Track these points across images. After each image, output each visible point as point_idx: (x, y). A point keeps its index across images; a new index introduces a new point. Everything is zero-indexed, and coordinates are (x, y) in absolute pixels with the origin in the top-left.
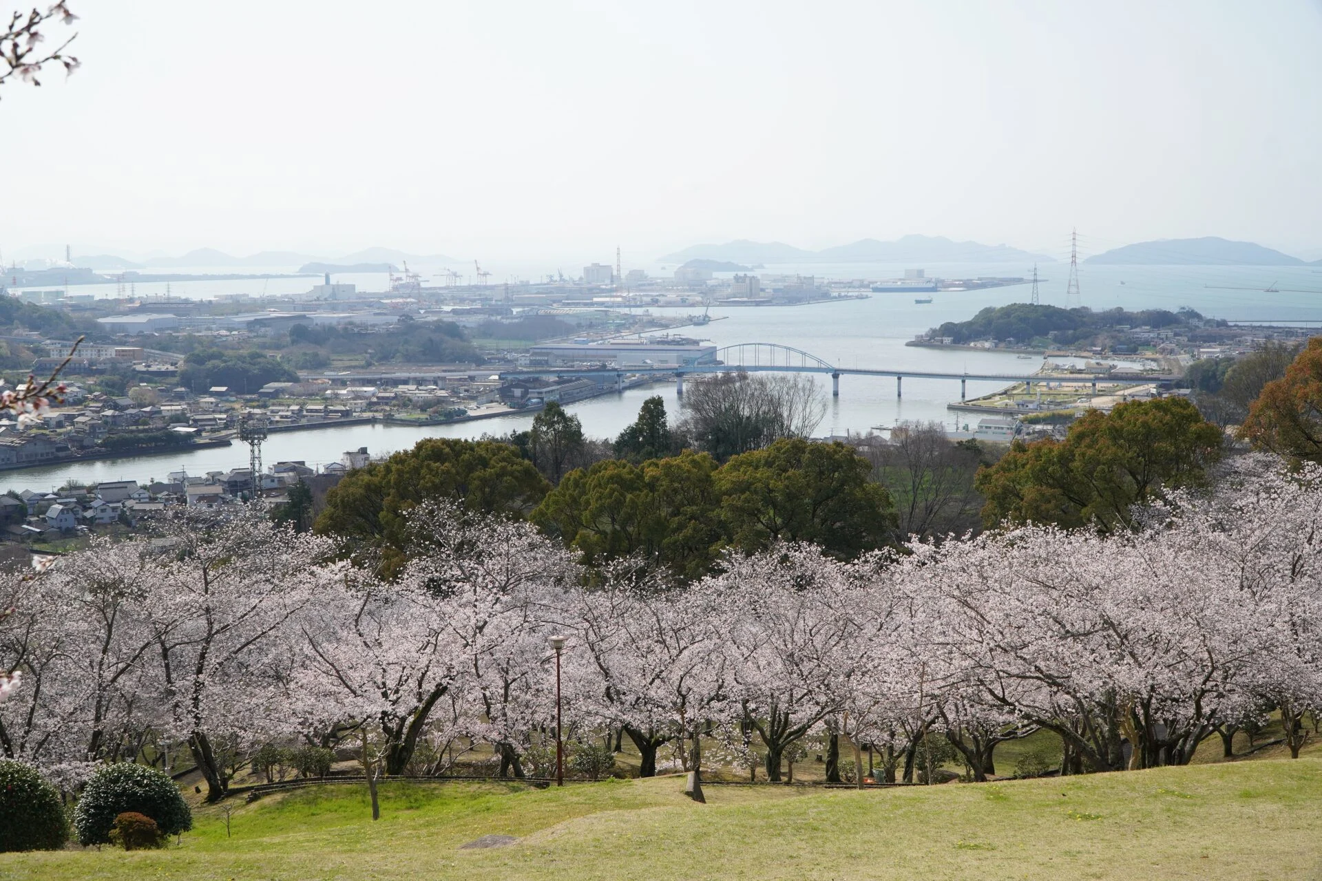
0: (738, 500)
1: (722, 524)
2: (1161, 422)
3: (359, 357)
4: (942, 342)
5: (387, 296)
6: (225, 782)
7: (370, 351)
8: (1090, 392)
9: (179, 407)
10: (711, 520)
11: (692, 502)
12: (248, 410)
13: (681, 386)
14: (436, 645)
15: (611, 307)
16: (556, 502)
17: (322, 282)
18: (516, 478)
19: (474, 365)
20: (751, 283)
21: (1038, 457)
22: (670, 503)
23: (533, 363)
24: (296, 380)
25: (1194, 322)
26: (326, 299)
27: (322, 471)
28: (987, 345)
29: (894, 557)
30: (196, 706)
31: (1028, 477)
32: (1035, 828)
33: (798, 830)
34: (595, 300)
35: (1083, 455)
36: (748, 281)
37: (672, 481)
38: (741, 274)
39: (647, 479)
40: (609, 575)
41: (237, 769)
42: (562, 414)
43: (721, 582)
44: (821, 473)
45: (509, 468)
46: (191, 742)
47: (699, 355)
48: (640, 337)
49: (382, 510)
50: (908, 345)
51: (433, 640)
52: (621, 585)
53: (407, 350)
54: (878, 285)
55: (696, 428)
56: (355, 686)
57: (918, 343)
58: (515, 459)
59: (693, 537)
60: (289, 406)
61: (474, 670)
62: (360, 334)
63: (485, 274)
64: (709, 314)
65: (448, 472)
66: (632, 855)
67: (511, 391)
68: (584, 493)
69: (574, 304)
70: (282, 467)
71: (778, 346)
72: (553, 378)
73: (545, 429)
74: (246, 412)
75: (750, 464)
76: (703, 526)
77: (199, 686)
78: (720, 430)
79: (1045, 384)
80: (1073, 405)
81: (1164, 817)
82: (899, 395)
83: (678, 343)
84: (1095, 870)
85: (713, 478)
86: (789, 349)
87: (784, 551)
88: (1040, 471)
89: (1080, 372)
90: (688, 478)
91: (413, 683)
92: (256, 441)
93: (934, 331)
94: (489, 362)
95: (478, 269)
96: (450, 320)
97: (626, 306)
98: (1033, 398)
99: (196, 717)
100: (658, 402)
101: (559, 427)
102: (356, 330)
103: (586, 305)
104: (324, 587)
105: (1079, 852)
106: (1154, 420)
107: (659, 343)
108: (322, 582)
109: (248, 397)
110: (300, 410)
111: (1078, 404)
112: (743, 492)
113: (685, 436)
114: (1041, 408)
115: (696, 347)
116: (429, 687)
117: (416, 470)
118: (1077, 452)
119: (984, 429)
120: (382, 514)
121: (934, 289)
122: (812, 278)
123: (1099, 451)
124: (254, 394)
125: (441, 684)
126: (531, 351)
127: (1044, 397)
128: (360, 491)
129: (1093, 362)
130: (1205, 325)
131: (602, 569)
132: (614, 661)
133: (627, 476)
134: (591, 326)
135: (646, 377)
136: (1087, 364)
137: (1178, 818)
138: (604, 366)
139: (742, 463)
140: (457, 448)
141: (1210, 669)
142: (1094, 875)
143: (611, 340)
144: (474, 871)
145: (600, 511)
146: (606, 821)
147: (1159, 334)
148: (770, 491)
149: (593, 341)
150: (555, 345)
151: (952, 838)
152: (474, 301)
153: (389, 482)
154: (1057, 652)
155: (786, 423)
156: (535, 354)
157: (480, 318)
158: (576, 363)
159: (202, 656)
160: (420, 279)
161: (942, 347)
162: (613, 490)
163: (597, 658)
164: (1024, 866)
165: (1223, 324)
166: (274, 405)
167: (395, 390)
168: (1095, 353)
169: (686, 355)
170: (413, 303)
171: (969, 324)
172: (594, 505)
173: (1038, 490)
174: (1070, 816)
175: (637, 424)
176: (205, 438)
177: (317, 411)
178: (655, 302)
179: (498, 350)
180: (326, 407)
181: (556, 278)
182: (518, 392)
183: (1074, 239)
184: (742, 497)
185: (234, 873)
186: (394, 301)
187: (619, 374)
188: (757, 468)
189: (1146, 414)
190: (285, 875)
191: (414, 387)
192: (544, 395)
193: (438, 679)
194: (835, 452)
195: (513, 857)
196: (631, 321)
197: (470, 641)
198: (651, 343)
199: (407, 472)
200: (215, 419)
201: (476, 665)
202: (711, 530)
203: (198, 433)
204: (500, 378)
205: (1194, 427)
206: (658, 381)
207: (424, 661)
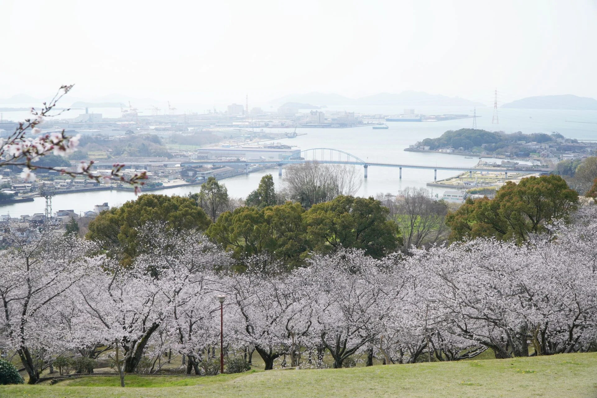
0: (316, 229)
1: (306, 242)
2: (546, 188)
3: (104, 153)
4: (424, 149)
5: (119, 120)
6: (38, 374)
7: (110, 150)
8: (504, 177)
9: (6, 180)
10: (301, 240)
11: (290, 230)
12: (43, 182)
13: (281, 171)
14: (153, 301)
15: (243, 127)
16: (215, 229)
17: (84, 112)
18: (193, 216)
19: (167, 159)
20: (320, 115)
21: (480, 207)
22: (279, 230)
23: (199, 158)
24: (69, 165)
25: (559, 140)
26: (86, 122)
27: (83, 215)
28: (448, 151)
29: (403, 257)
30: (22, 332)
31: (474, 217)
32: (501, 377)
33: (373, 378)
34: (234, 123)
35: (505, 205)
36: (318, 114)
37: (280, 219)
38: (314, 110)
39: (266, 217)
40: (248, 265)
41: (43, 370)
42: (216, 184)
43: (309, 269)
44: (362, 214)
45: (190, 211)
46: (20, 352)
47: (291, 154)
48: (258, 144)
49: (119, 233)
50: (406, 150)
51: (152, 299)
52: (255, 270)
53: (130, 150)
54: (389, 117)
55: (291, 192)
56: (109, 324)
57: (411, 149)
58: (192, 206)
59: (291, 249)
60: (65, 180)
61: (174, 315)
62: (104, 141)
63: (173, 109)
64: (296, 132)
65: (156, 213)
66: (284, 388)
67: (187, 173)
68: (231, 225)
69: (222, 125)
70: (62, 213)
71: (335, 150)
72: (210, 166)
73: (207, 192)
74: (42, 182)
75: (323, 209)
76: (296, 243)
77: (24, 322)
78: (304, 194)
79: (480, 172)
80: (495, 184)
81: (569, 371)
82: (400, 178)
83: (279, 148)
84: (537, 392)
85: (302, 217)
86: (340, 151)
87: (344, 253)
88: (481, 214)
89: (499, 166)
90: (289, 216)
91: (140, 322)
92: (49, 197)
93: (419, 143)
94: (176, 156)
95: (169, 106)
96: (154, 134)
97: (251, 127)
98: (473, 180)
99: (22, 338)
100: (270, 178)
101: (215, 191)
102: (102, 139)
103: (229, 126)
104: (92, 268)
105: (527, 386)
106: (543, 187)
107: (269, 147)
108: (90, 266)
109: (43, 174)
110: (71, 182)
111: (498, 183)
112: (319, 224)
113: (284, 197)
114: (477, 185)
115: (290, 150)
116: (149, 325)
117: (139, 211)
118: (501, 204)
119: (446, 196)
120: (119, 235)
121: (420, 120)
122: (353, 113)
123: (513, 203)
124: (46, 173)
125: (155, 323)
126: (198, 151)
127: (479, 180)
128: (107, 223)
129: (506, 161)
130: (565, 142)
131: (244, 261)
132: (251, 312)
133: (255, 215)
134: (231, 138)
135: (261, 166)
136: (503, 162)
137: (576, 372)
138: (238, 160)
139: (318, 208)
140: (161, 199)
141: (578, 312)
142: (538, 395)
143: (242, 145)
144: (198, 395)
145: (240, 234)
146: (264, 376)
147: (541, 146)
148: (334, 224)
149: (232, 146)
150: (211, 148)
151: (457, 381)
152: (167, 123)
153: (123, 218)
154: (497, 303)
155: (340, 190)
156: (200, 153)
157: (170, 133)
158: (223, 158)
159: (26, 305)
160: (137, 111)
161: (423, 151)
162: (247, 223)
163: (242, 309)
164: (499, 392)
165: (575, 141)
166: (57, 179)
167: (123, 171)
168: (507, 156)
169: (284, 154)
170: (133, 124)
171: (439, 140)
172: (236, 231)
173: (480, 225)
174: (518, 372)
175: (258, 190)
176: (20, 197)
177: (80, 183)
178: (267, 125)
179: (180, 150)
180: (85, 180)
181: (213, 111)
182: (191, 173)
183: (496, 94)
184: (318, 227)
185: (65, 395)
186: (123, 123)
187: (247, 164)
188: (326, 211)
189: (538, 184)
190: (93, 396)
191: (134, 170)
192: (205, 175)
193: (154, 320)
194: (370, 203)
195: (218, 389)
196: (253, 135)
197: (172, 299)
198: (265, 147)
199: (133, 212)
200: (25, 187)
201: (175, 313)
202: (301, 246)
203: (16, 194)
204: (181, 166)
205: (564, 191)
206: (268, 168)
207: (146, 310)
